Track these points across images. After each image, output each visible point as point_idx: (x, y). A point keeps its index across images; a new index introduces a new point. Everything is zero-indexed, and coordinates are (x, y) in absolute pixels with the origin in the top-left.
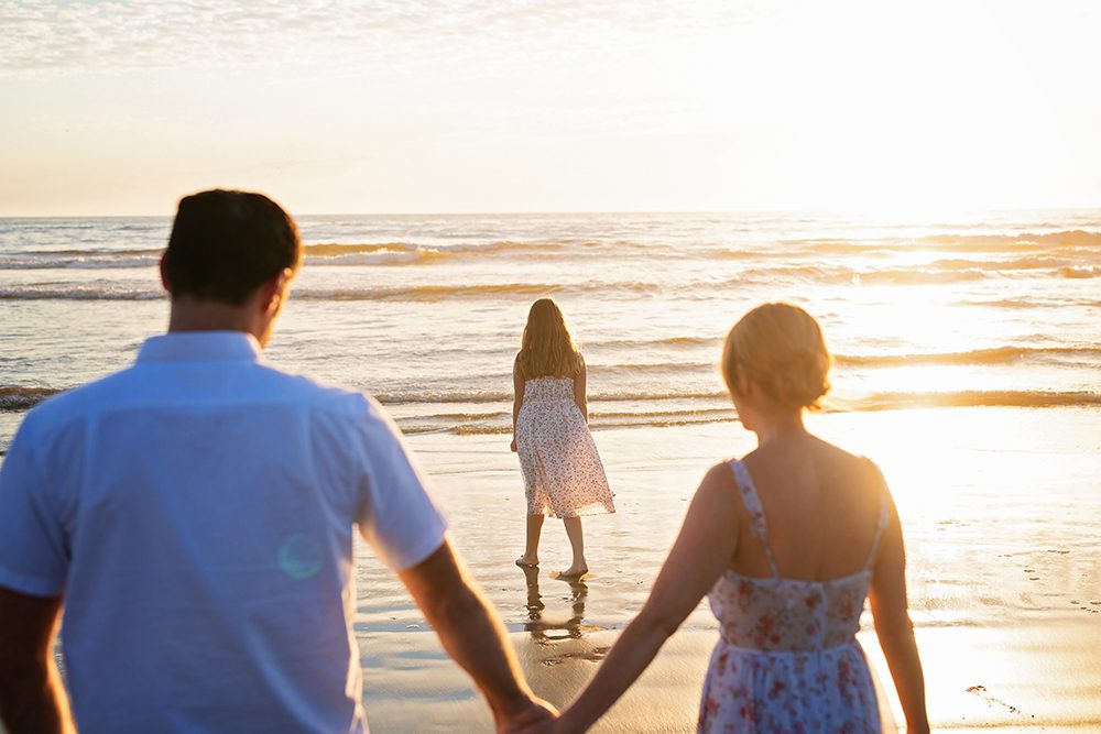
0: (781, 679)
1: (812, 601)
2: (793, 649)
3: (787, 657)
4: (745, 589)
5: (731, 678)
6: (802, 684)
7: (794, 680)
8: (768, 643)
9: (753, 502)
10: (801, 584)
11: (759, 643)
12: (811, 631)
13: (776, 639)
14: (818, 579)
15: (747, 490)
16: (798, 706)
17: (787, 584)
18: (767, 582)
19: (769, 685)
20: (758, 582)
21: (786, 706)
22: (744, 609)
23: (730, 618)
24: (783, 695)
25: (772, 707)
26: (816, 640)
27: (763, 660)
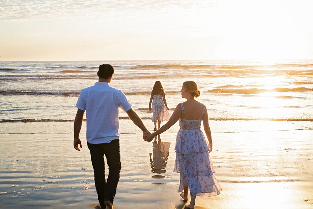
0: (186, 134)
1: (191, 123)
2: (188, 130)
3: (188, 131)
4: (182, 121)
5: (180, 133)
6: (189, 135)
7: (188, 134)
8: (185, 129)
9: (183, 109)
10: (189, 120)
11: (183, 129)
12: (191, 127)
13: (186, 128)
14: (192, 120)
15: (182, 107)
16: (188, 137)
17: (188, 120)
18: (185, 120)
19: (184, 134)
20: (184, 120)
21: (186, 137)
22: (182, 123)
23: (180, 125)
24: (186, 136)
25: (184, 137)
26: (192, 129)
27: (184, 131)
